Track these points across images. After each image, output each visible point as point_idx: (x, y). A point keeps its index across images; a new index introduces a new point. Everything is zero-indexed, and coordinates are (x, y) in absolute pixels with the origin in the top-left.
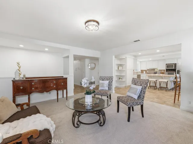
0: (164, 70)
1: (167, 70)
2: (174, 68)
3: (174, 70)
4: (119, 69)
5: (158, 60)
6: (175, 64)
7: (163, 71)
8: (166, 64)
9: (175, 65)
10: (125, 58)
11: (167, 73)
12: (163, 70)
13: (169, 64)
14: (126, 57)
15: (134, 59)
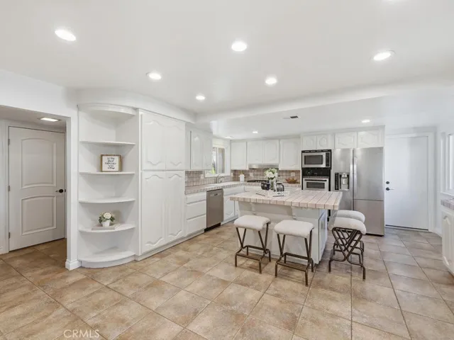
0: (297, 172)
1: (306, 172)
2: (324, 165)
3: (326, 172)
4: (105, 167)
5: (278, 138)
6: (329, 152)
7: (293, 175)
8: (303, 152)
9: (327, 155)
10: (130, 112)
11: (305, 183)
12: (293, 171)
13: (310, 151)
14: (136, 109)
15: (187, 124)
